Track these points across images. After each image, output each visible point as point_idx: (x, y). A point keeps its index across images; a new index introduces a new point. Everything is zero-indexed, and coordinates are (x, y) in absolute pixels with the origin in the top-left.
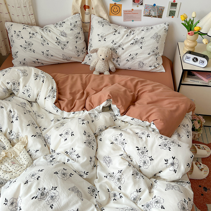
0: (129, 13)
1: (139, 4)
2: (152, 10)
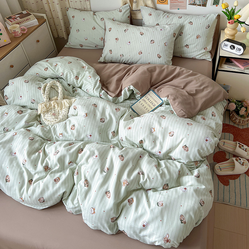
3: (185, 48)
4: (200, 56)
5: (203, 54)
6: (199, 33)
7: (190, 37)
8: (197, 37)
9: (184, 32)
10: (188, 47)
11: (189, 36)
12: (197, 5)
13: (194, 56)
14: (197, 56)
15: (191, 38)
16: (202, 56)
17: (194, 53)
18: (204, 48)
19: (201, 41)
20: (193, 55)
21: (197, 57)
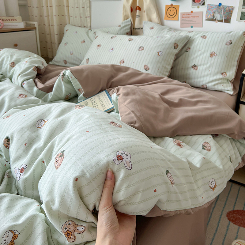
0: (187, 17)
1: (200, 4)
2: (216, 12)
3: (192, 71)
4: (213, 83)
5: (220, 81)
6: (214, 49)
7: (200, 55)
8: (212, 55)
9: (192, 47)
10: (196, 68)
11: (200, 53)
12: (218, 20)
13: (204, 83)
14: (209, 82)
15: (201, 57)
16: (217, 84)
17: (205, 78)
18: (222, 72)
19: (217, 61)
20: (203, 81)
21: (210, 85)
